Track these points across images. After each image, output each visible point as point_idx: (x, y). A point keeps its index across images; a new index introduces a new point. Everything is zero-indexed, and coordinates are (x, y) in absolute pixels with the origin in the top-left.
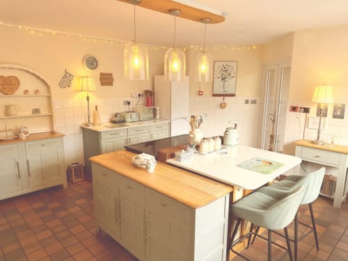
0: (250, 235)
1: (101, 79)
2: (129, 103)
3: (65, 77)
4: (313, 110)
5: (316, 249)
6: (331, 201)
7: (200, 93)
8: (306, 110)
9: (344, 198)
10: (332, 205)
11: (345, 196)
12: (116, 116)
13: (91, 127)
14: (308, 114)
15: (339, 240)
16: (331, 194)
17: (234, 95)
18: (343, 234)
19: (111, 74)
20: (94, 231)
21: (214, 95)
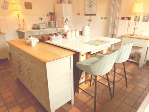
0: (91, 79)
1: (25, 5)
2: (42, 19)
3: (4, 3)
4: (133, 18)
5: (126, 87)
6: (137, 64)
7: (79, 14)
8: (129, 19)
9: (144, 63)
10: (138, 66)
11: (145, 62)
12: (34, 25)
13: (21, 30)
14: (130, 21)
15: (139, 82)
16: (138, 61)
17: (95, 15)
18: (142, 80)
19: (31, 3)
20: (15, 79)
21: (86, 15)
